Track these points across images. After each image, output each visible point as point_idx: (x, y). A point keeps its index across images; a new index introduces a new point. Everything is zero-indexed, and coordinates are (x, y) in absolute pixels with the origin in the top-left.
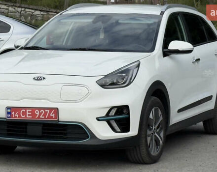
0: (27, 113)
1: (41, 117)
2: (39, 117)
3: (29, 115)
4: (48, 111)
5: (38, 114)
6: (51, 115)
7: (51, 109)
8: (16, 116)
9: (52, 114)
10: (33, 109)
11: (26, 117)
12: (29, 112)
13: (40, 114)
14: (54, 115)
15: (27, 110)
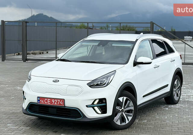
0: (48, 101)
1: (55, 104)
2: (54, 104)
4: (59, 100)
5: (54, 102)
7: (61, 99)
8: (42, 102)
9: (61, 102)
10: (51, 99)
11: (47, 103)
15: (48, 99)
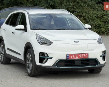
0: (76, 56)
3: (77, 57)
5: (81, 56)
6: (86, 56)
7: (85, 54)
8: (71, 58)
10: (79, 54)
12: (77, 56)
13: (82, 56)
14: (87, 56)
15: (76, 55)
